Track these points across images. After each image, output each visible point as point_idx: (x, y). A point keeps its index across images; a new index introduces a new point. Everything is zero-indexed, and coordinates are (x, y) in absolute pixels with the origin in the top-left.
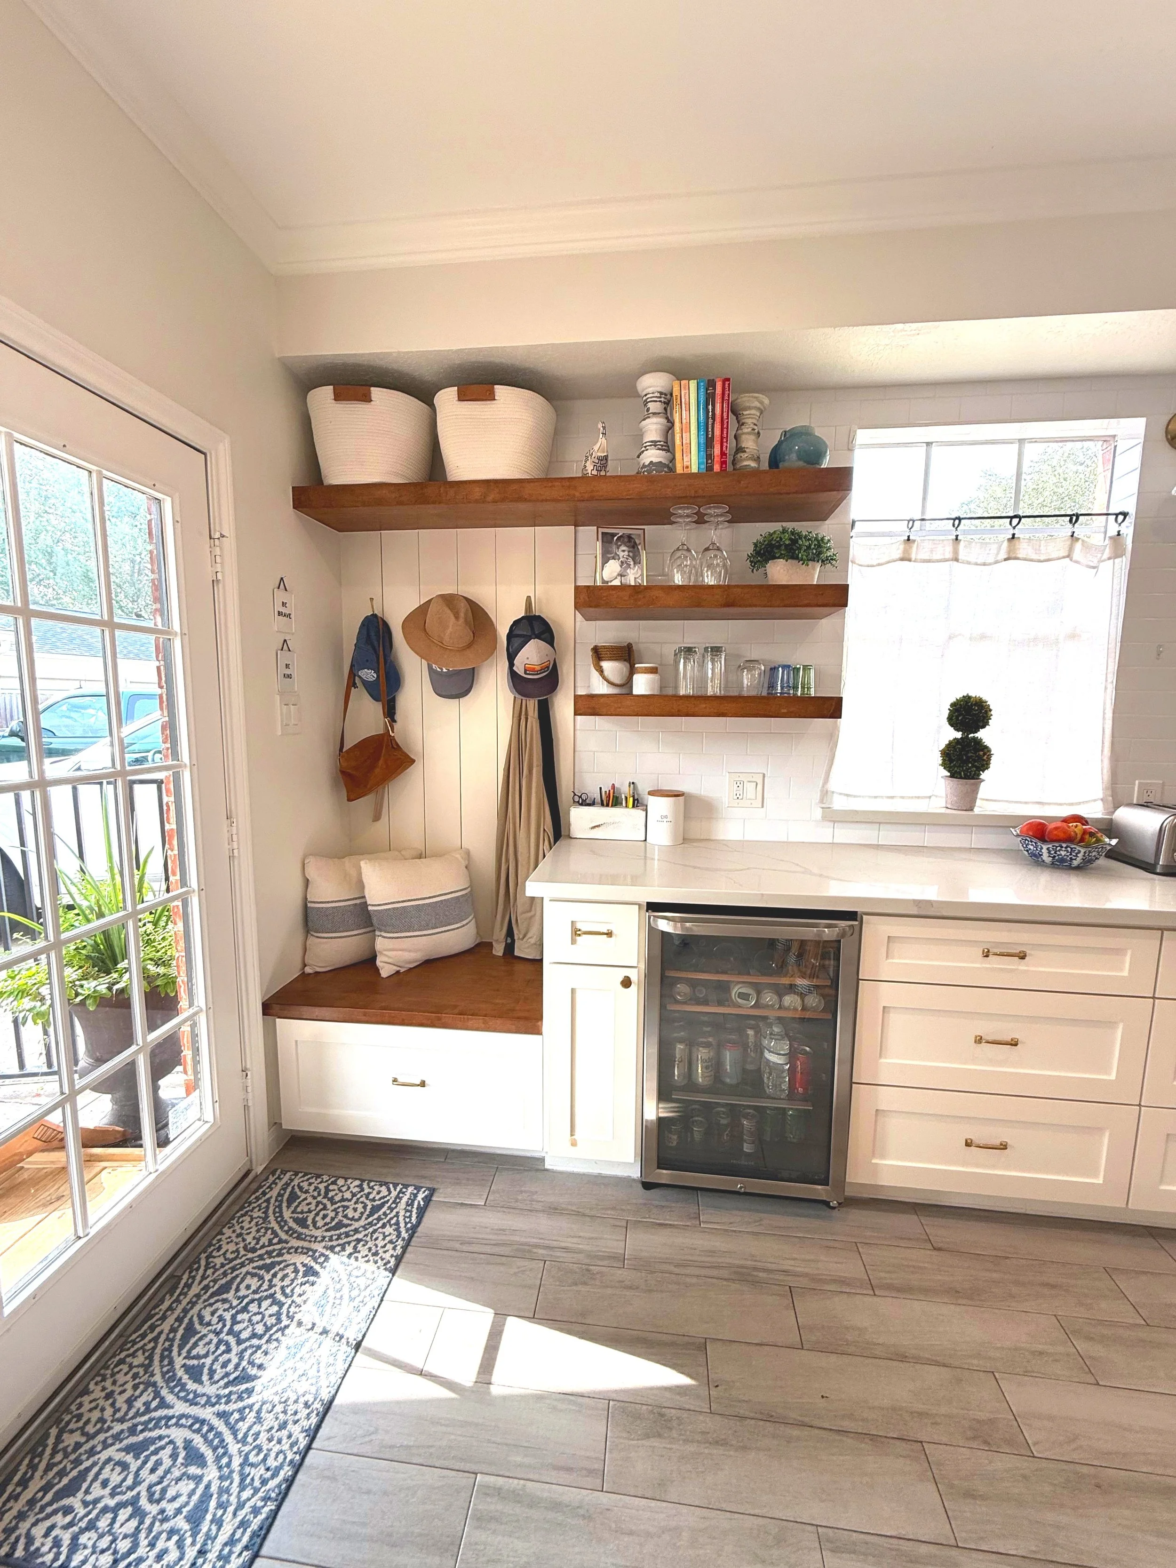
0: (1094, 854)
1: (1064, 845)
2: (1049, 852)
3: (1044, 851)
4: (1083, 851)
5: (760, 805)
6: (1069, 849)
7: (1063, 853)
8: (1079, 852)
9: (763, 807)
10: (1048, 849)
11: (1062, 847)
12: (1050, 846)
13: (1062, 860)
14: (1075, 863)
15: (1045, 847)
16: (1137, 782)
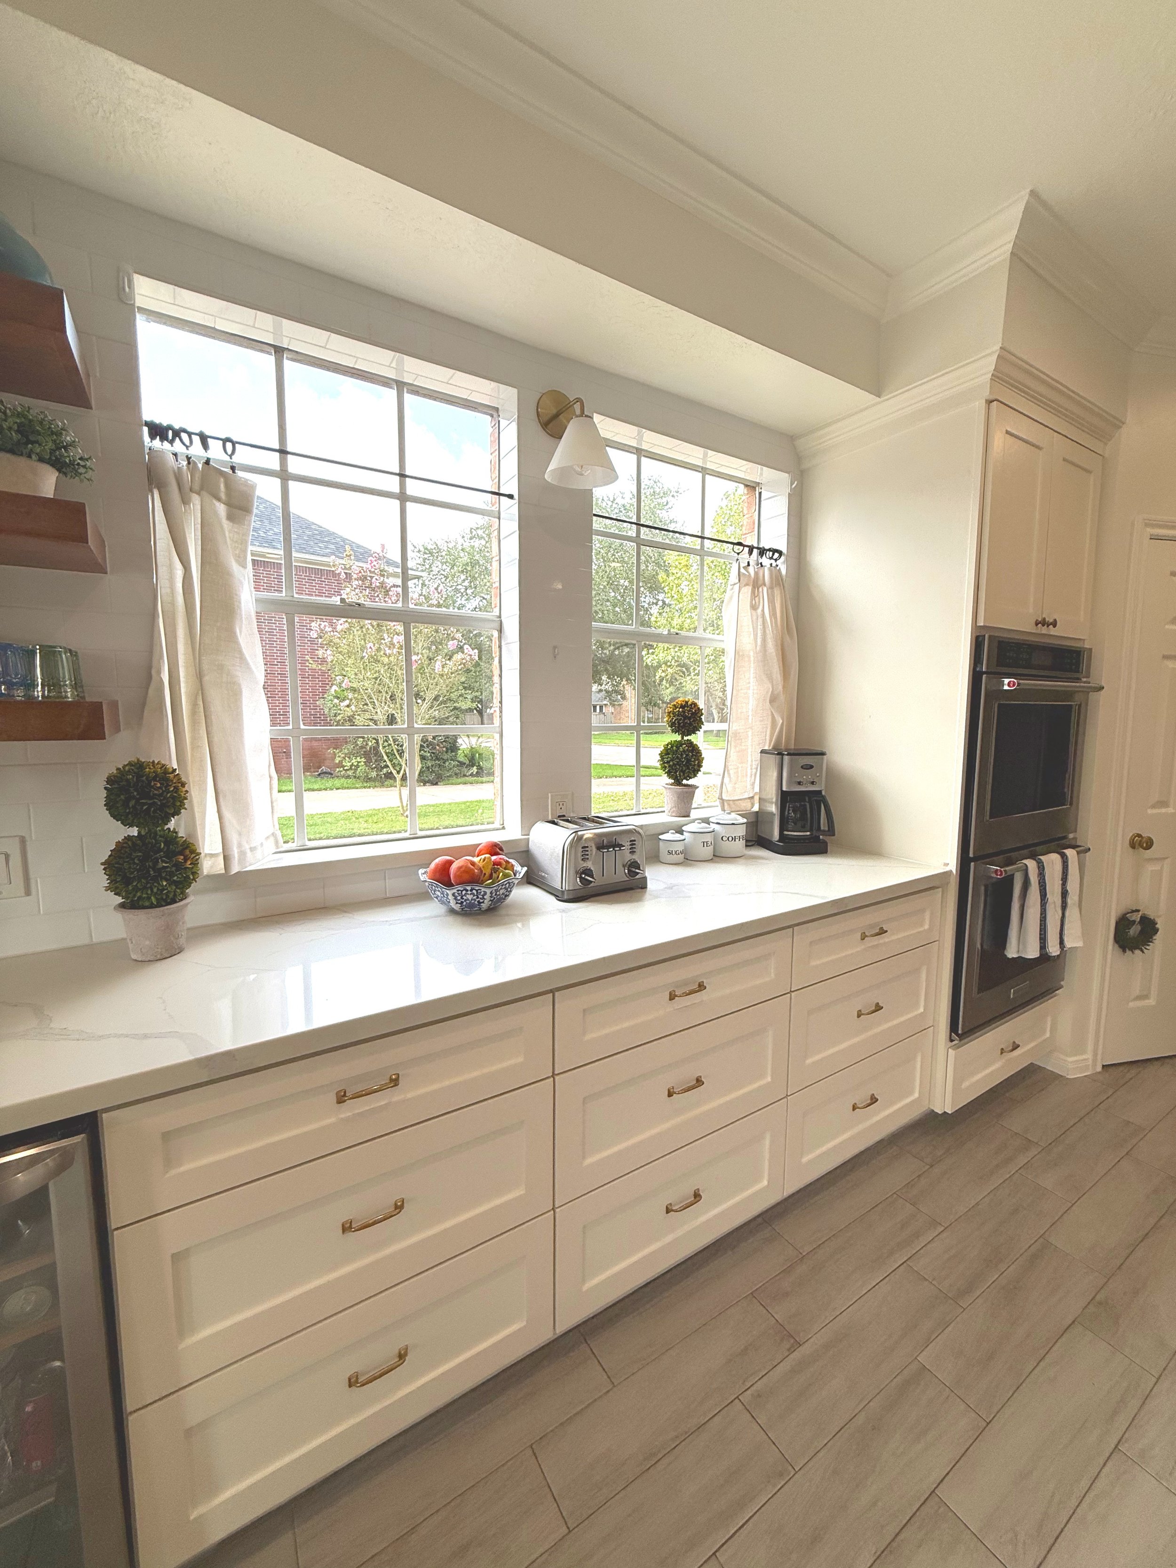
0: (501, 892)
1: (469, 888)
2: (456, 899)
3: (451, 897)
4: (488, 891)
5: (22, 892)
6: (474, 892)
7: (470, 897)
8: (485, 893)
9: (28, 893)
10: (453, 895)
11: (467, 890)
12: (455, 891)
13: (471, 905)
14: (484, 906)
15: (450, 893)
16: (550, 795)
